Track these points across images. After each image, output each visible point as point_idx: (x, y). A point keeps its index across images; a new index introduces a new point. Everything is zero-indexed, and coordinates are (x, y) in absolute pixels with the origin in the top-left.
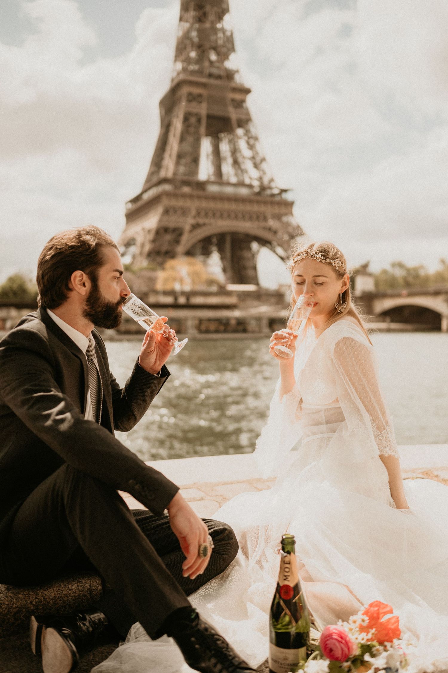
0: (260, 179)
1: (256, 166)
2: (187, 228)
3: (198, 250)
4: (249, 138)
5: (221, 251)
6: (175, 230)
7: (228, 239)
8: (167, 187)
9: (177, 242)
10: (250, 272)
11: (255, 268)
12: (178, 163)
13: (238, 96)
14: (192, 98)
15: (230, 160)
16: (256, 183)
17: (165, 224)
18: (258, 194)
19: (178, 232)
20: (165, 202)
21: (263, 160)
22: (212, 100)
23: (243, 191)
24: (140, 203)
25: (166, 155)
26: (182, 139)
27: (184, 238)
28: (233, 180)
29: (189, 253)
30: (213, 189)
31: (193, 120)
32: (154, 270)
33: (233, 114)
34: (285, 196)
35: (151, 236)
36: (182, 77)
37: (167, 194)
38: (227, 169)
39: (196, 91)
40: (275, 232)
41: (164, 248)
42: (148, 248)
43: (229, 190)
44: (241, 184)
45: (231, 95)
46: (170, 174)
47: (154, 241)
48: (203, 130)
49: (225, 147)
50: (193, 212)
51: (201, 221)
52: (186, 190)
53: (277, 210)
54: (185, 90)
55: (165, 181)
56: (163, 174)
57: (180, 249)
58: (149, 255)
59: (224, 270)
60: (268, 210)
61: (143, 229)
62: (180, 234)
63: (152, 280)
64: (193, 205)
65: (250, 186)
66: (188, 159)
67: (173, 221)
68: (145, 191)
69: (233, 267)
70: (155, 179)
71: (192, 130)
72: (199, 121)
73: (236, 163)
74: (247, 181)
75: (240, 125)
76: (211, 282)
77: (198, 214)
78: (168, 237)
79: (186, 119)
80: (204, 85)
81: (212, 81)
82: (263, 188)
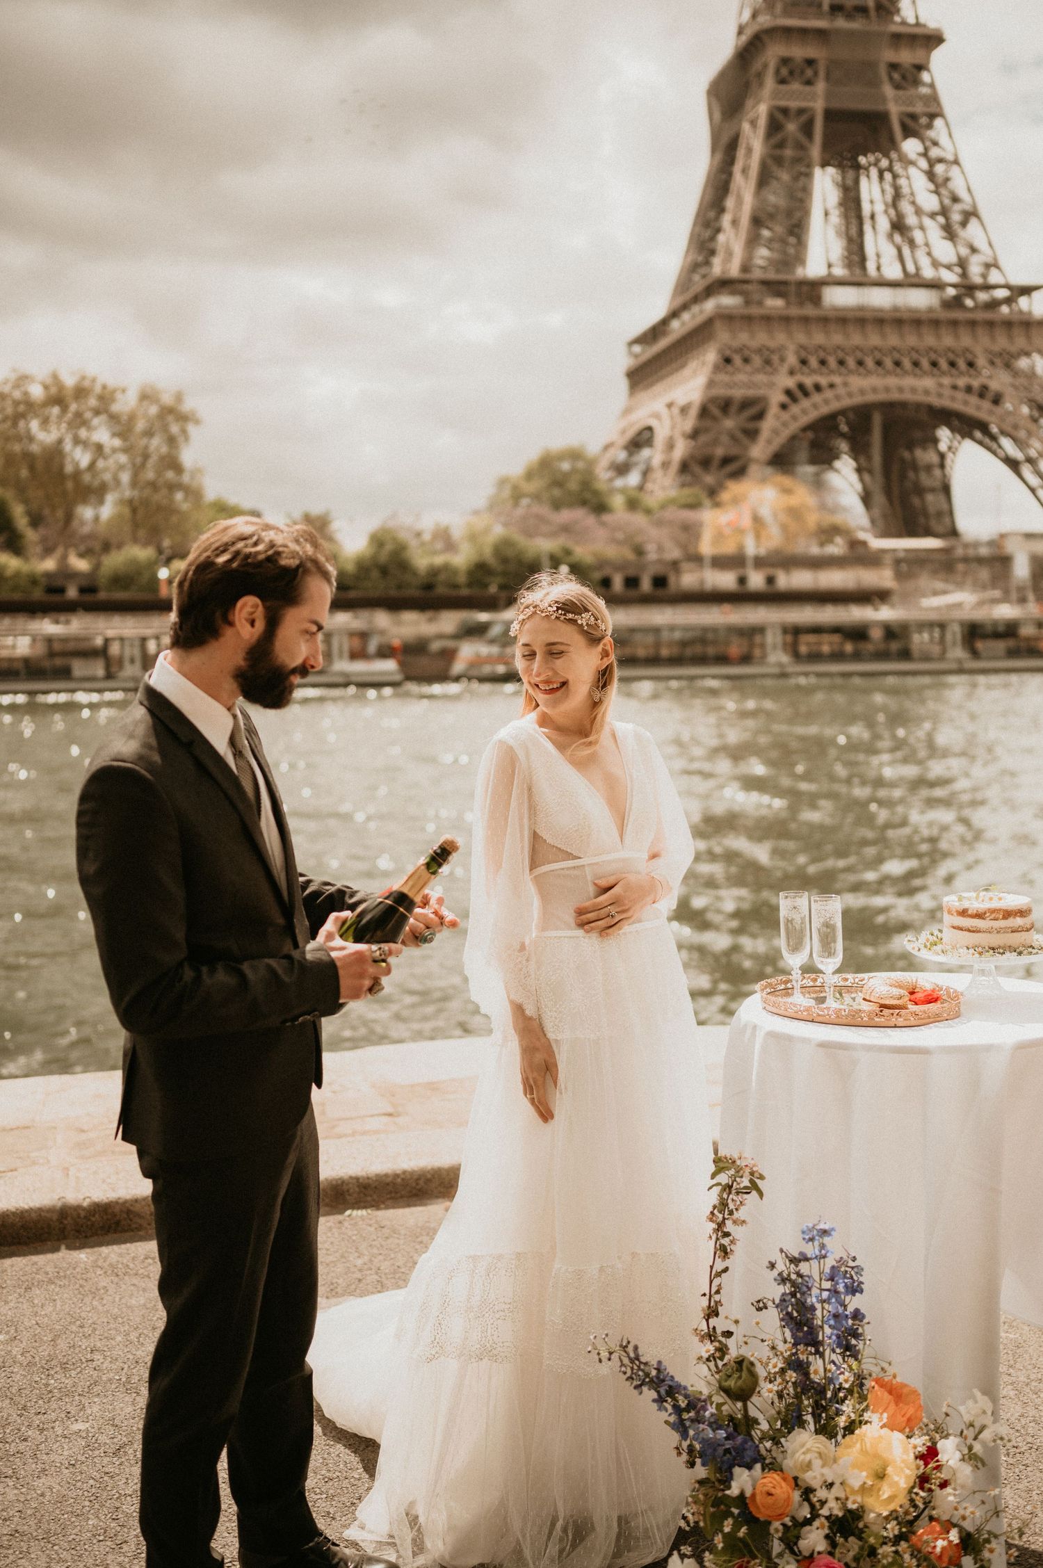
0: (962, 264)
1: (949, 232)
2: (777, 397)
3: (803, 454)
4: (932, 163)
5: (859, 450)
6: (746, 404)
7: (877, 420)
8: (728, 301)
9: (752, 434)
10: (933, 501)
11: (946, 489)
12: (753, 241)
13: (906, 57)
14: (790, 71)
15: (884, 224)
16: (950, 277)
17: (721, 392)
18: (956, 303)
19: (753, 410)
20: (723, 336)
21: (970, 214)
22: (839, 73)
23: (920, 299)
24: (663, 343)
25: (726, 220)
26: (764, 180)
27: (767, 425)
28: (893, 271)
29: (781, 461)
30: (840, 298)
31: (791, 127)
32: (694, 506)
33: (894, 104)
34: (1023, 302)
35: (689, 424)
36: (765, 20)
37: (727, 318)
38: (878, 244)
39: (799, 52)
40: (997, 400)
41: (720, 452)
42: (681, 449)
43: (880, 299)
44: (913, 281)
45: (889, 55)
46: (734, 271)
47: (694, 435)
48: (816, 151)
49: (872, 191)
50: (792, 359)
51: (808, 381)
52: (774, 304)
53: (1002, 342)
54: (773, 53)
55: (724, 284)
56: (717, 268)
57: (759, 450)
58: (684, 467)
59: (866, 499)
60: (980, 345)
61: (670, 406)
62: (760, 416)
63: (690, 531)
64: (788, 343)
65: (936, 285)
66: (780, 229)
67: (741, 384)
68: (674, 314)
69: (888, 491)
70: (699, 283)
71: (788, 152)
72: (807, 129)
73: (899, 226)
74: (928, 273)
75: (909, 132)
76: (829, 532)
77: (804, 362)
78: (729, 423)
79: (774, 126)
80: (821, 34)
81: (841, 23)
82: (969, 288)
